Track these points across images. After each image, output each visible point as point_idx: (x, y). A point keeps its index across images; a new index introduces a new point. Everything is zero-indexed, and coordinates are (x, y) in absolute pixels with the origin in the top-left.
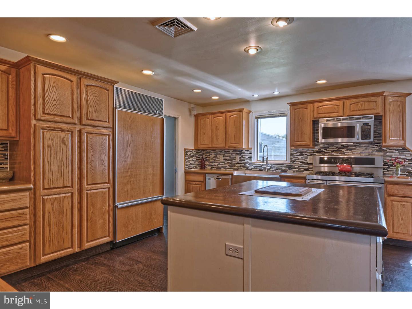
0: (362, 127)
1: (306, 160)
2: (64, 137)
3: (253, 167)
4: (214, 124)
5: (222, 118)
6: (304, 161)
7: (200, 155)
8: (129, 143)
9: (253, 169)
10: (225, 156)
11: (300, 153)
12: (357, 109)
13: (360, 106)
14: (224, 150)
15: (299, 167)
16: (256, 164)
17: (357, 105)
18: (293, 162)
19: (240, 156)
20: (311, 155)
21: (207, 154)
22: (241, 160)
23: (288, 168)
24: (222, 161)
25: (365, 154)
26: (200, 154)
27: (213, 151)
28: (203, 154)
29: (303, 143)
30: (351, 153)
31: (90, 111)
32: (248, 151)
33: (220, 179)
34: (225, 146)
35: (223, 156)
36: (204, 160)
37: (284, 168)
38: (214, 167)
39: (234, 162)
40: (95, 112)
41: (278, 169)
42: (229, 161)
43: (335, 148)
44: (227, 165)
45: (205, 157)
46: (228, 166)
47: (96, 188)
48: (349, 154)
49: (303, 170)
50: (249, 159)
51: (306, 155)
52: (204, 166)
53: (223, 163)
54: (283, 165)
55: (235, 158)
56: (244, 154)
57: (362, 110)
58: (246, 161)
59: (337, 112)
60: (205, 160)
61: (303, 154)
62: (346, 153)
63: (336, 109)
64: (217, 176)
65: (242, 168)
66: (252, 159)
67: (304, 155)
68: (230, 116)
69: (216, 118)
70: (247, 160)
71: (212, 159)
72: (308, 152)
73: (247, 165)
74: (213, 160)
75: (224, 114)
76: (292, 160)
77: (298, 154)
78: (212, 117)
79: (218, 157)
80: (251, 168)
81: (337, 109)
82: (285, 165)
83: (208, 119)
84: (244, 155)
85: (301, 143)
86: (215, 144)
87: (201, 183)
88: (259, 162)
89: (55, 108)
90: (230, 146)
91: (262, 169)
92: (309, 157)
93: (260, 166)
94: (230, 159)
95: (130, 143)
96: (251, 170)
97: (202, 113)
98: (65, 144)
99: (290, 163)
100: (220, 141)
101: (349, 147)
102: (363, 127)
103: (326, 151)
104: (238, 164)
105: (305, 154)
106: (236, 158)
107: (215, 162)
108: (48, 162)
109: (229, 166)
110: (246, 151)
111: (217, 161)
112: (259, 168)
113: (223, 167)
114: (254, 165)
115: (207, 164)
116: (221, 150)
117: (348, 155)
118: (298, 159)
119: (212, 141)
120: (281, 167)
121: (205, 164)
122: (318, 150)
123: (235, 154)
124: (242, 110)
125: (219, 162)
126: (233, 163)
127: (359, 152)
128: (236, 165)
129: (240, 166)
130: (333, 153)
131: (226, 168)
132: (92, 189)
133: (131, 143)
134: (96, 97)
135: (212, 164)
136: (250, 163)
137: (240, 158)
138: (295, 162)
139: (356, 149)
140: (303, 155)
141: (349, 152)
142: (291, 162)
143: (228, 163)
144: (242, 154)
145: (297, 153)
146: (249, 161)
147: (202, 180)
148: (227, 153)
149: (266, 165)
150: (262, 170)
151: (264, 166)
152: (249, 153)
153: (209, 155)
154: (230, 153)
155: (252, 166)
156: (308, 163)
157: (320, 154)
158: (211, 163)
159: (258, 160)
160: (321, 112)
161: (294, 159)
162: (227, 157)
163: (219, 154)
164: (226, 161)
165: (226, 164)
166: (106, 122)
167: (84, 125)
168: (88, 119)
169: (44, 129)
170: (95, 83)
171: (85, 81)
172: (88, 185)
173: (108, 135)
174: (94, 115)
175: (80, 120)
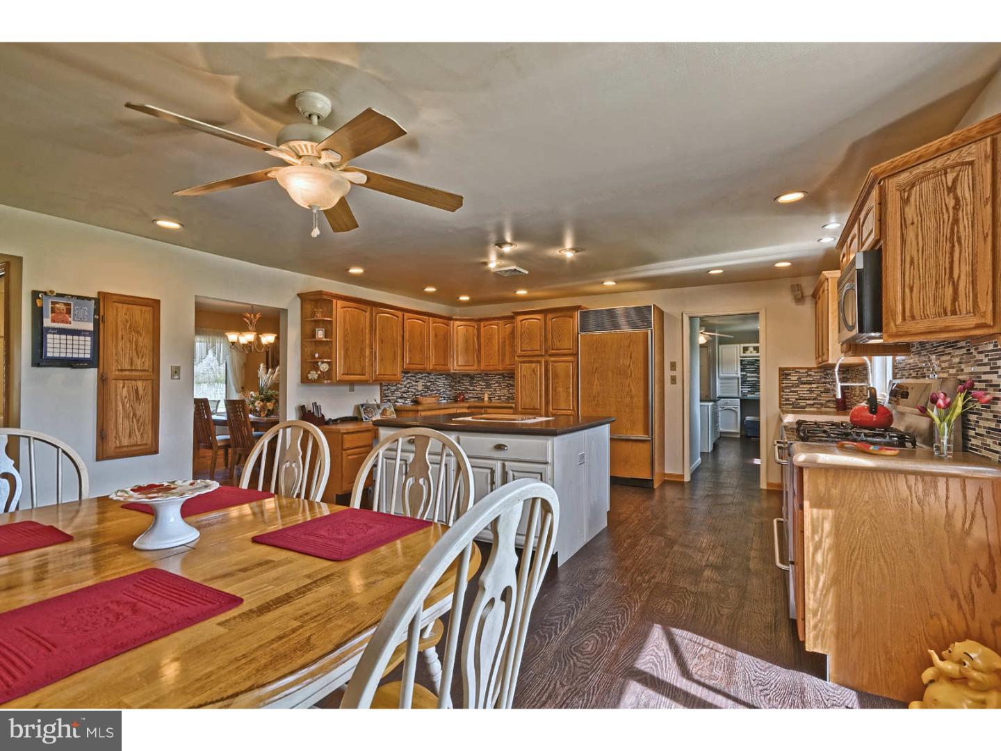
2: (534, 368)
8: (595, 368)
31: (554, 342)
40: (559, 342)
89: (528, 345)
98: (535, 374)
108: (524, 388)
134: (559, 327)
166: (570, 349)
167: (549, 355)
168: (553, 349)
169: (521, 362)
170: (559, 314)
171: (550, 316)
172: (553, 409)
173: (572, 362)
174: (558, 344)
175: (546, 351)
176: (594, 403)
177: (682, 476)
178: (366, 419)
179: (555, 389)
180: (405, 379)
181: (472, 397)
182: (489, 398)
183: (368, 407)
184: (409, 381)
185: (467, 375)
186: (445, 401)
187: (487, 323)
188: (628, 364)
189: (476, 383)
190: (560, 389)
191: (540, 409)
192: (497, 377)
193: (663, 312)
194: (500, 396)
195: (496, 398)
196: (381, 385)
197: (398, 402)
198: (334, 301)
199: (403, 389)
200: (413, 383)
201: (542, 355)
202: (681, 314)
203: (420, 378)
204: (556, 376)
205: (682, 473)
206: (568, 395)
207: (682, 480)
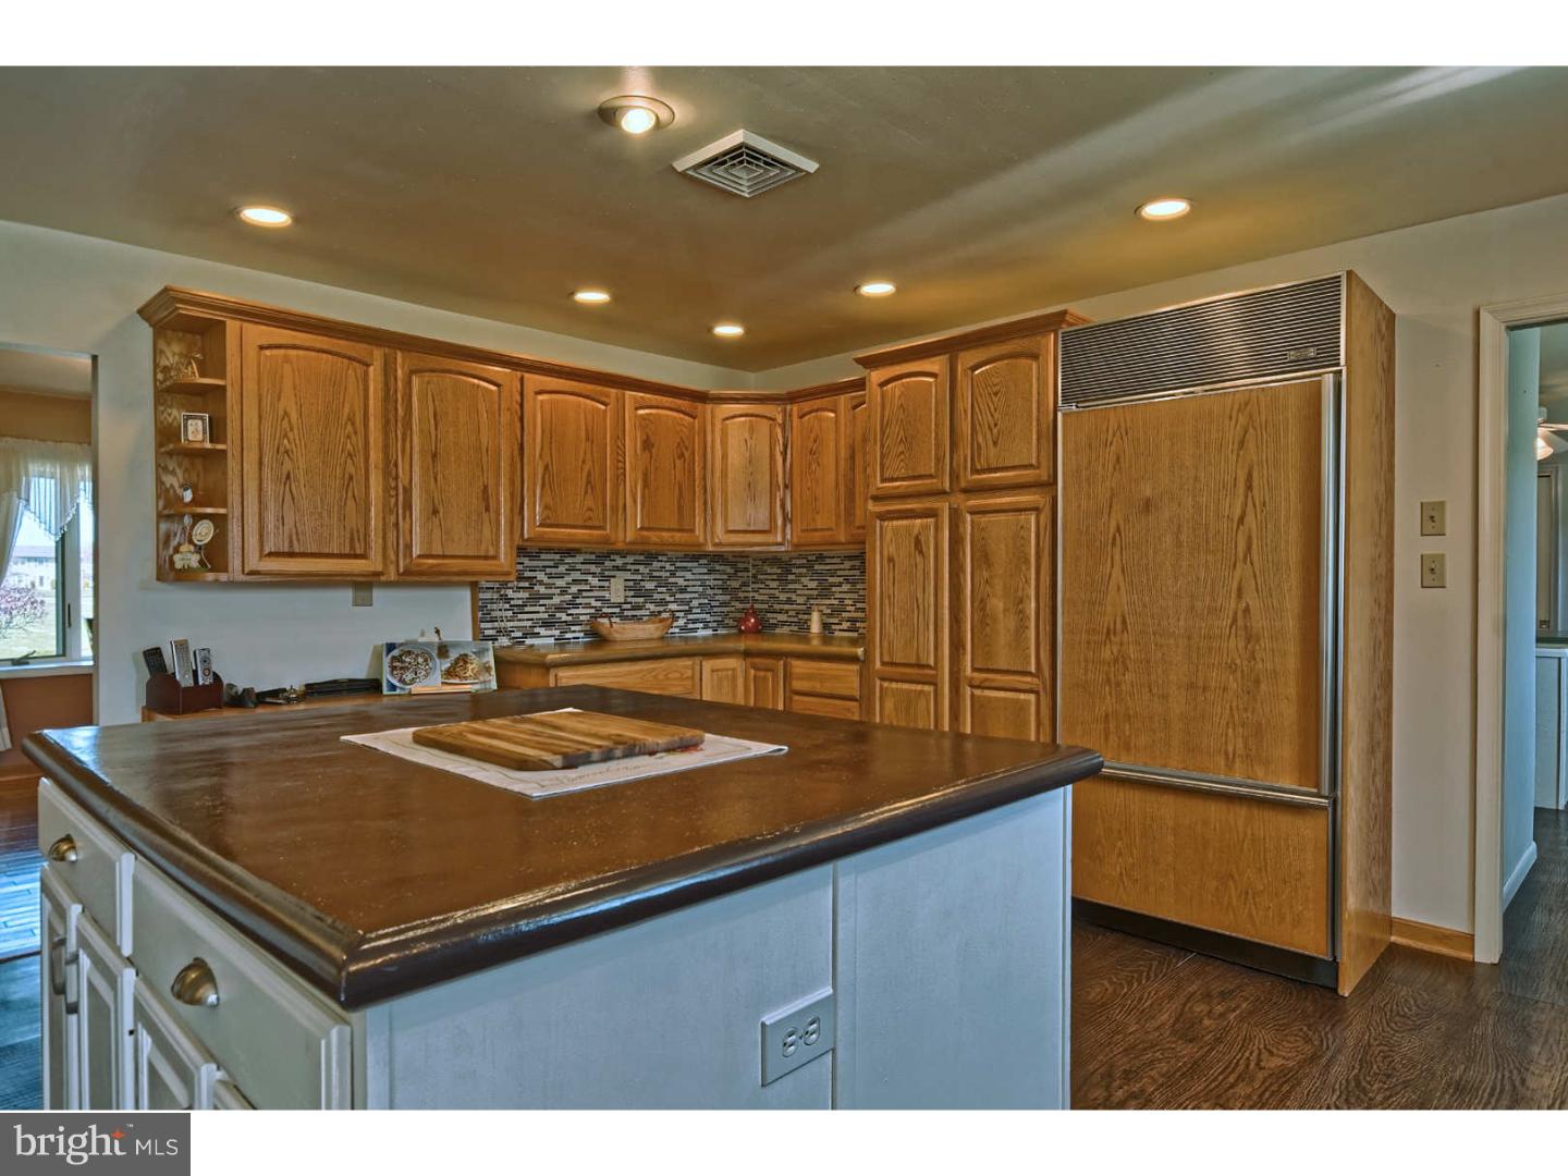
2: (920, 533)
8: (1112, 530)
31: (979, 445)
40: (995, 443)
47: (1000, 685)
89: (902, 460)
95: (1118, 530)
98: (921, 552)
108: (889, 597)
132: (983, 685)
133: (1122, 528)
134: (996, 394)
166: (1030, 466)
167: (965, 491)
168: (975, 471)
169: (883, 517)
170: (995, 350)
171: (967, 358)
172: (974, 669)
173: (1036, 509)
174: (992, 454)
175: (954, 476)
176: (1106, 654)
177: (1469, 940)
178: (393, 687)
179: (981, 604)
180: (562, 569)
181: (783, 623)
182: (825, 626)
183: (409, 653)
184: (577, 575)
185: (774, 560)
186: (709, 632)
187: (807, 406)
188: (1238, 512)
189: (794, 582)
190: (997, 604)
191: (935, 668)
192: (847, 564)
193: (1393, 316)
194: (853, 620)
195: (845, 625)
196: (474, 586)
197: (537, 635)
198: (232, 326)
199: (556, 600)
200: (594, 581)
201: (944, 493)
202: (1470, 315)
203: (617, 568)
204: (983, 558)
205: (1464, 928)
206: (1022, 627)
207: (1465, 955)
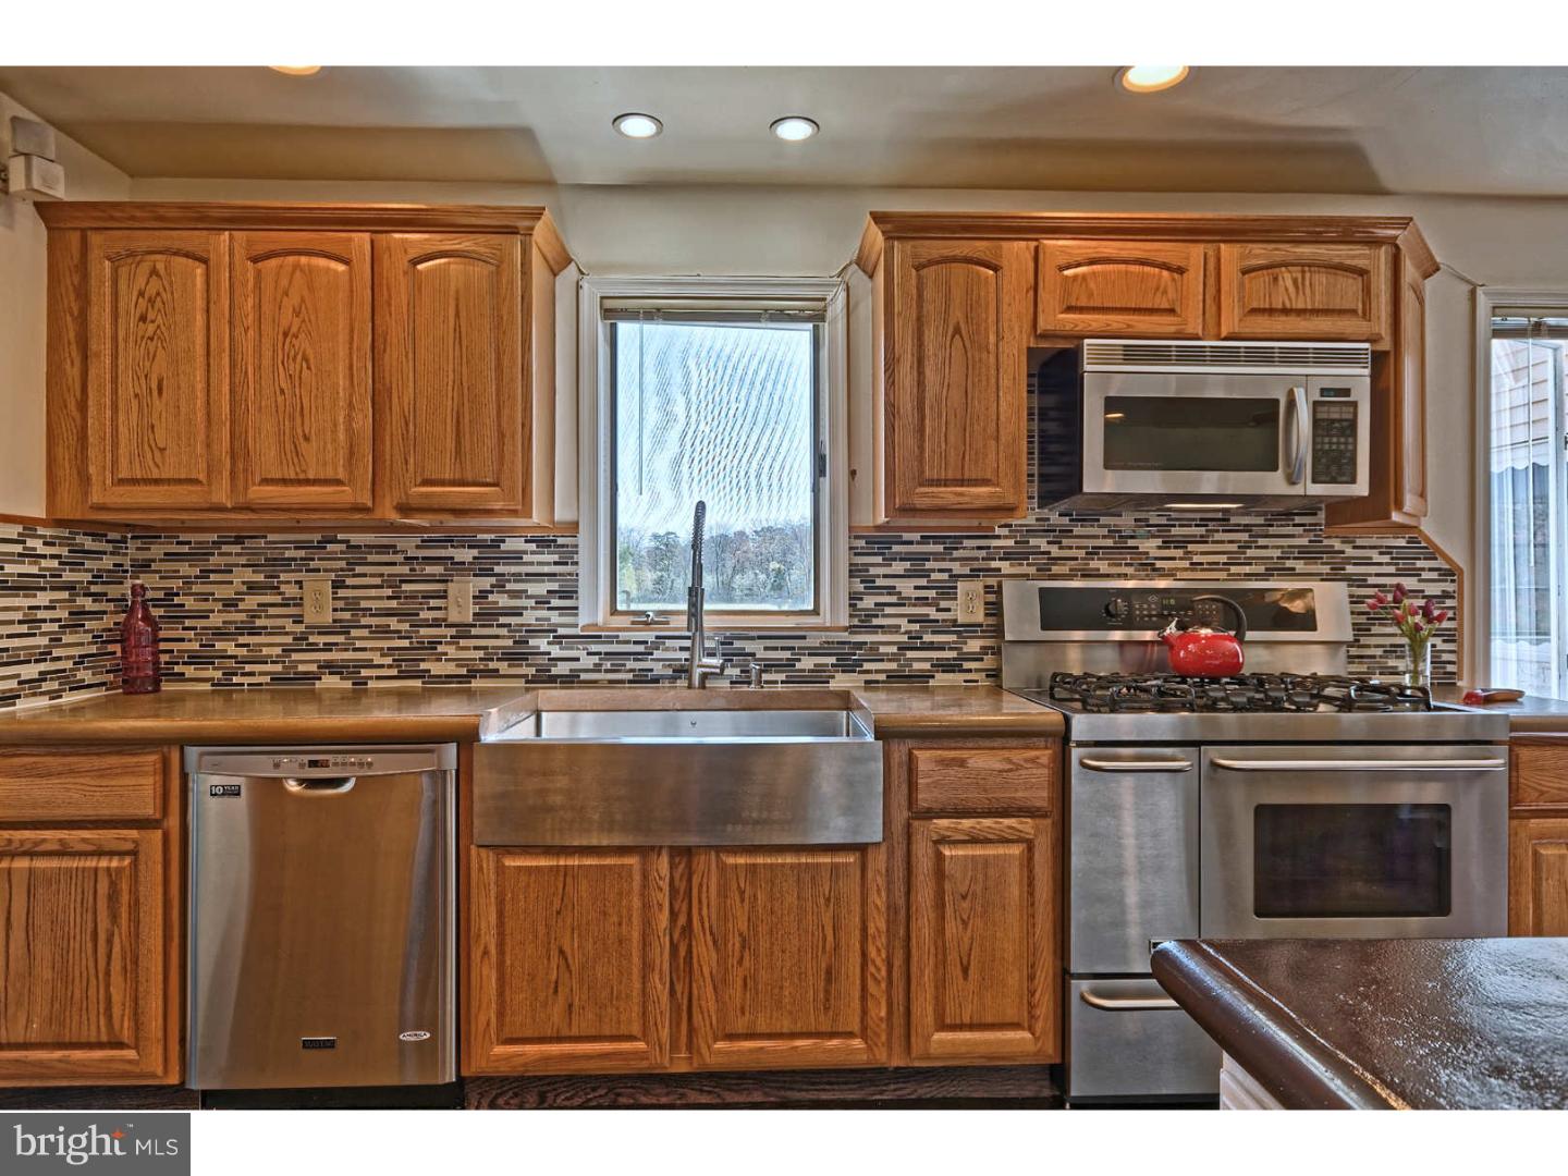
0: (1315, 412)
1: (943, 604)
3: (588, 662)
4: (259, 307)
5: (341, 268)
6: (932, 612)
7: (116, 575)
9: (583, 676)
10: (349, 581)
11: (907, 565)
12: (1274, 306)
13: (1291, 289)
14: (339, 536)
15: (903, 648)
16: (610, 640)
17: (1276, 279)
18: (864, 622)
19: (486, 583)
20: (974, 574)
21: (185, 568)
22: (487, 616)
23: (832, 660)
24: (328, 618)
25: (1247, 569)
26: (107, 562)
27: (239, 540)
28: (144, 566)
29: (978, 496)
30: (1186, 564)
32: (544, 543)
33: (344, 780)
34: (370, 504)
35: (338, 585)
36: (147, 618)
37: (807, 663)
38: (248, 668)
39: (436, 623)
41: (769, 666)
42: (393, 623)
43: (1105, 531)
44: (371, 650)
45: (161, 594)
46: (378, 660)
48: (1177, 569)
49: (927, 666)
50: (555, 602)
51: (945, 576)
52: (156, 663)
53: (340, 639)
54: (804, 637)
55: (443, 595)
56: (514, 569)
57: (1300, 312)
58: (530, 618)
59: (1171, 311)
60: (156, 612)
61: (929, 565)
62: (1159, 564)
63: (1165, 292)
64: (306, 758)
65: (503, 667)
66: (583, 601)
67: (934, 576)
68: (415, 262)
69: (273, 262)
70: (544, 613)
71: (230, 604)
72: (956, 554)
73: (542, 644)
74: (242, 617)
75: (362, 239)
76: (860, 605)
77: (899, 567)
78: (240, 253)
79: (291, 591)
80: (574, 665)
81: (1171, 294)
82: (814, 641)
83: (200, 271)
84: (517, 577)
85: (961, 494)
86: (266, 481)
87: (134, 834)
88: (625, 621)
90: (414, 502)
91: (658, 669)
92: (961, 586)
93: (641, 648)
94: (394, 604)
96: (570, 680)
97: (127, 200)
99: (845, 629)
100: (325, 456)
101: (1175, 531)
102: (1319, 409)
103: (1055, 551)
104: (463, 642)
105: (940, 571)
106: (450, 594)
107: (254, 632)
109: (388, 661)
110: (533, 546)
111: (279, 622)
112: (630, 664)
113: (331, 668)
114: (594, 648)
115: (175, 646)
116: (317, 537)
117: (1170, 574)
118: (893, 599)
119: (240, 453)
120: (787, 654)
121: (163, 646)
122: (1011, 542)
123: (438, 569)
124: (523, 224)
125: (300, 628)
126: (423, 631)
127: (1223, 558)
128: (451, 651)
129: (481, 654)
130: (1093, 564)
131: (364, 673)
135: (231, 648)
136: (561, 631)
137: (482, 595)
138: (875, 622)
139: (1206, 542)
140: (926, 574)
141: (1173, 559)
142: (856, 622)
143: (384, 631)
144: (497, 569)
145: (889, 561)
146: (555, 617)
147: (149, 810)
148: (371, 558)
149: (687, 643)
150: (656, 680)
151: (667, 649)
152: (556, 558)
153: (205, 573)
154: (399, 558)
155: (582, 654)
156: (954, 622)
157: (1025, 569)
158: (220, 633)
159: (614, 612)
160: (1083, 302)
161: (868, 602)
162: (373, 593)
163: (304, 565)
164: (364, 621)
165: (358, 644)
